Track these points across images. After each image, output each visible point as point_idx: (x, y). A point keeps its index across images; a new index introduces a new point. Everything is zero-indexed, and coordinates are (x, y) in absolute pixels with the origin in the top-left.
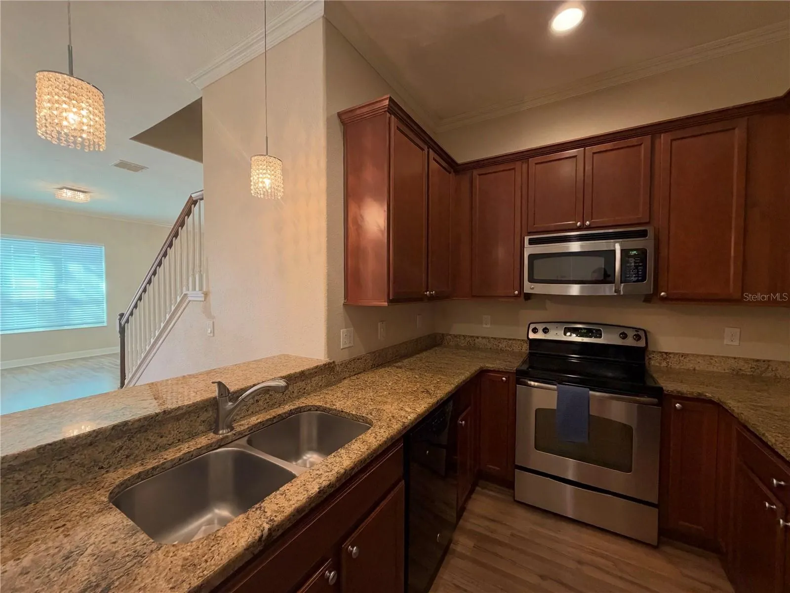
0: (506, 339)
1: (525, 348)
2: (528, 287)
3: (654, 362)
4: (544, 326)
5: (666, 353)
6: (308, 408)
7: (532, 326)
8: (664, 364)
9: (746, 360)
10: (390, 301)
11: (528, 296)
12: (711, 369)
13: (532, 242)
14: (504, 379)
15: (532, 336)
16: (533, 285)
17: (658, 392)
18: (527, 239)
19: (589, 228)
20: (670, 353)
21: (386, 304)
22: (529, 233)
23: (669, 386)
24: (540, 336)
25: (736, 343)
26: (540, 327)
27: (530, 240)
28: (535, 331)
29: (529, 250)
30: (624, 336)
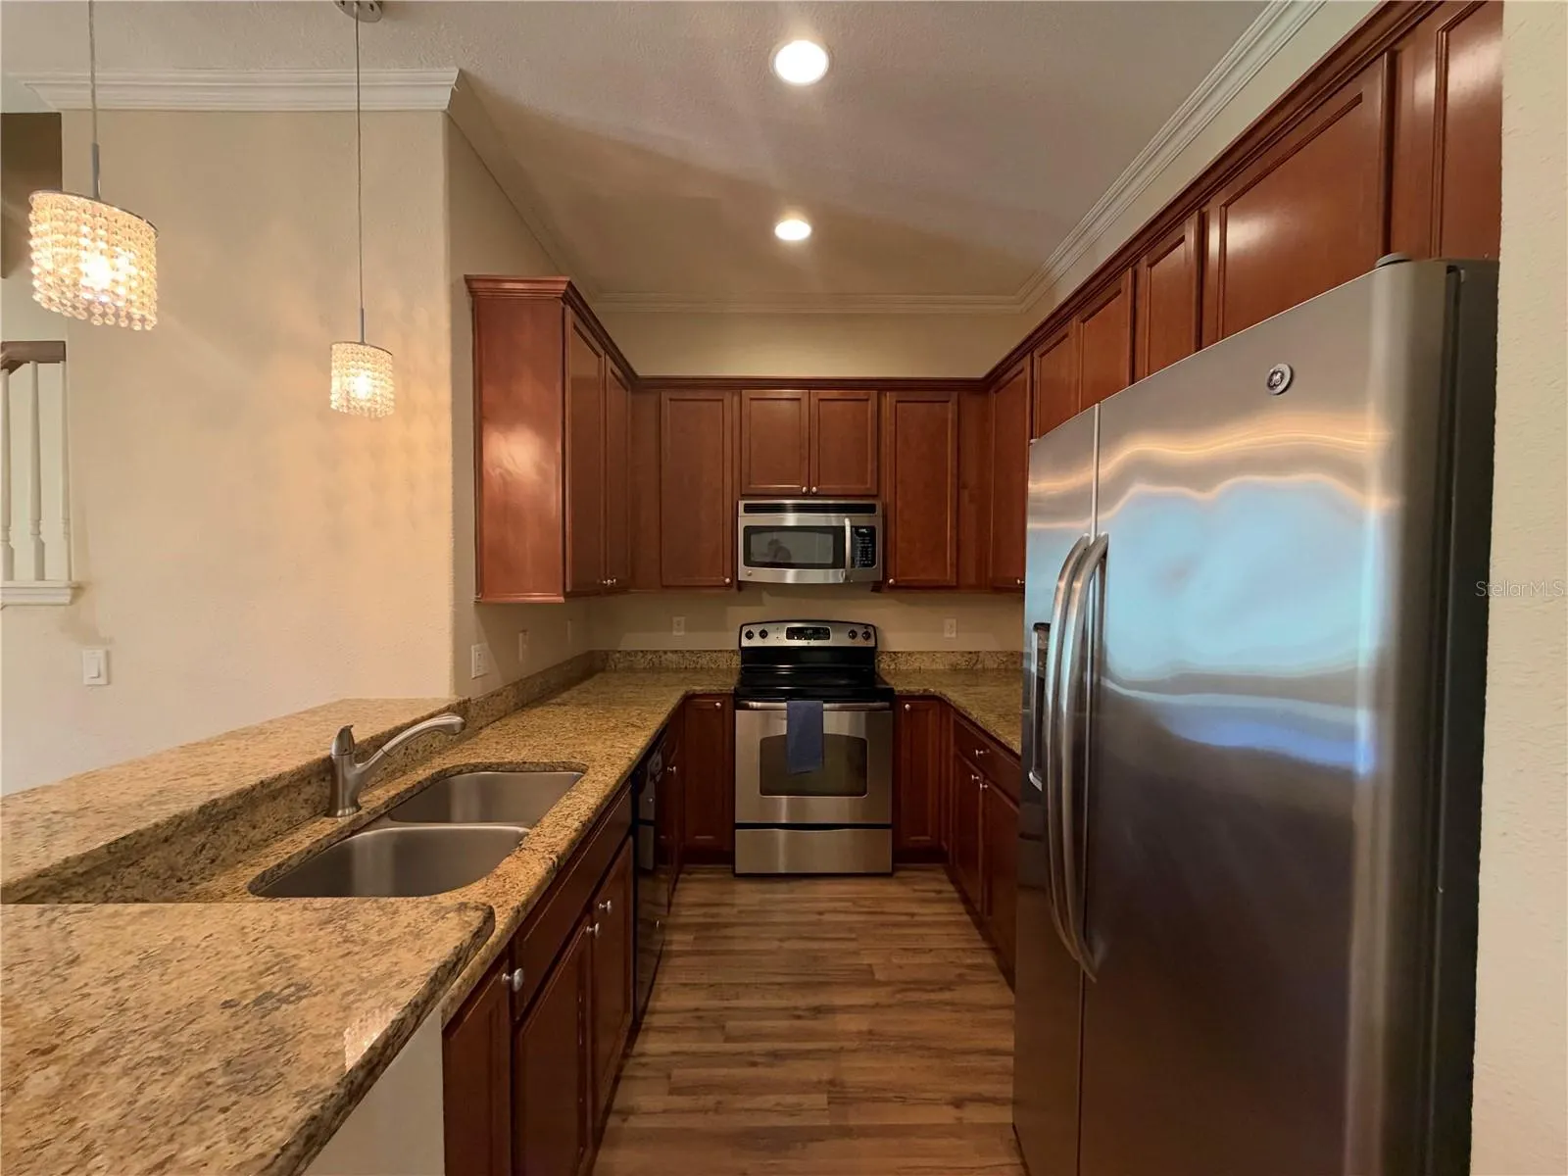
0: (707, 651)
1: (737, 662)
2: (745, 573)
3: (884, 665)
4: (761, 628)
5: (894, 653)
6: (458, 769)
7: (745, 630)
8: (893, 667)
9: (963, 654)
10: (566, 595)
11: (741, 586)
12: (934, 667)
13: (749, 509)
14: (718, 704)
15: (746, 643)
16: (750, 570)
17: (888, 694)
18: (741, 504)
19: (815, 496)
20: (899, 652)
21: (561, 599)
22: (744, 496)
23: (900, 687)
24: (757, 642)
25: (954, 635)
26: (756, 630)
27: (746, 506)
28: (749, 636)
29: (745, 520)
30: (853, 635)
